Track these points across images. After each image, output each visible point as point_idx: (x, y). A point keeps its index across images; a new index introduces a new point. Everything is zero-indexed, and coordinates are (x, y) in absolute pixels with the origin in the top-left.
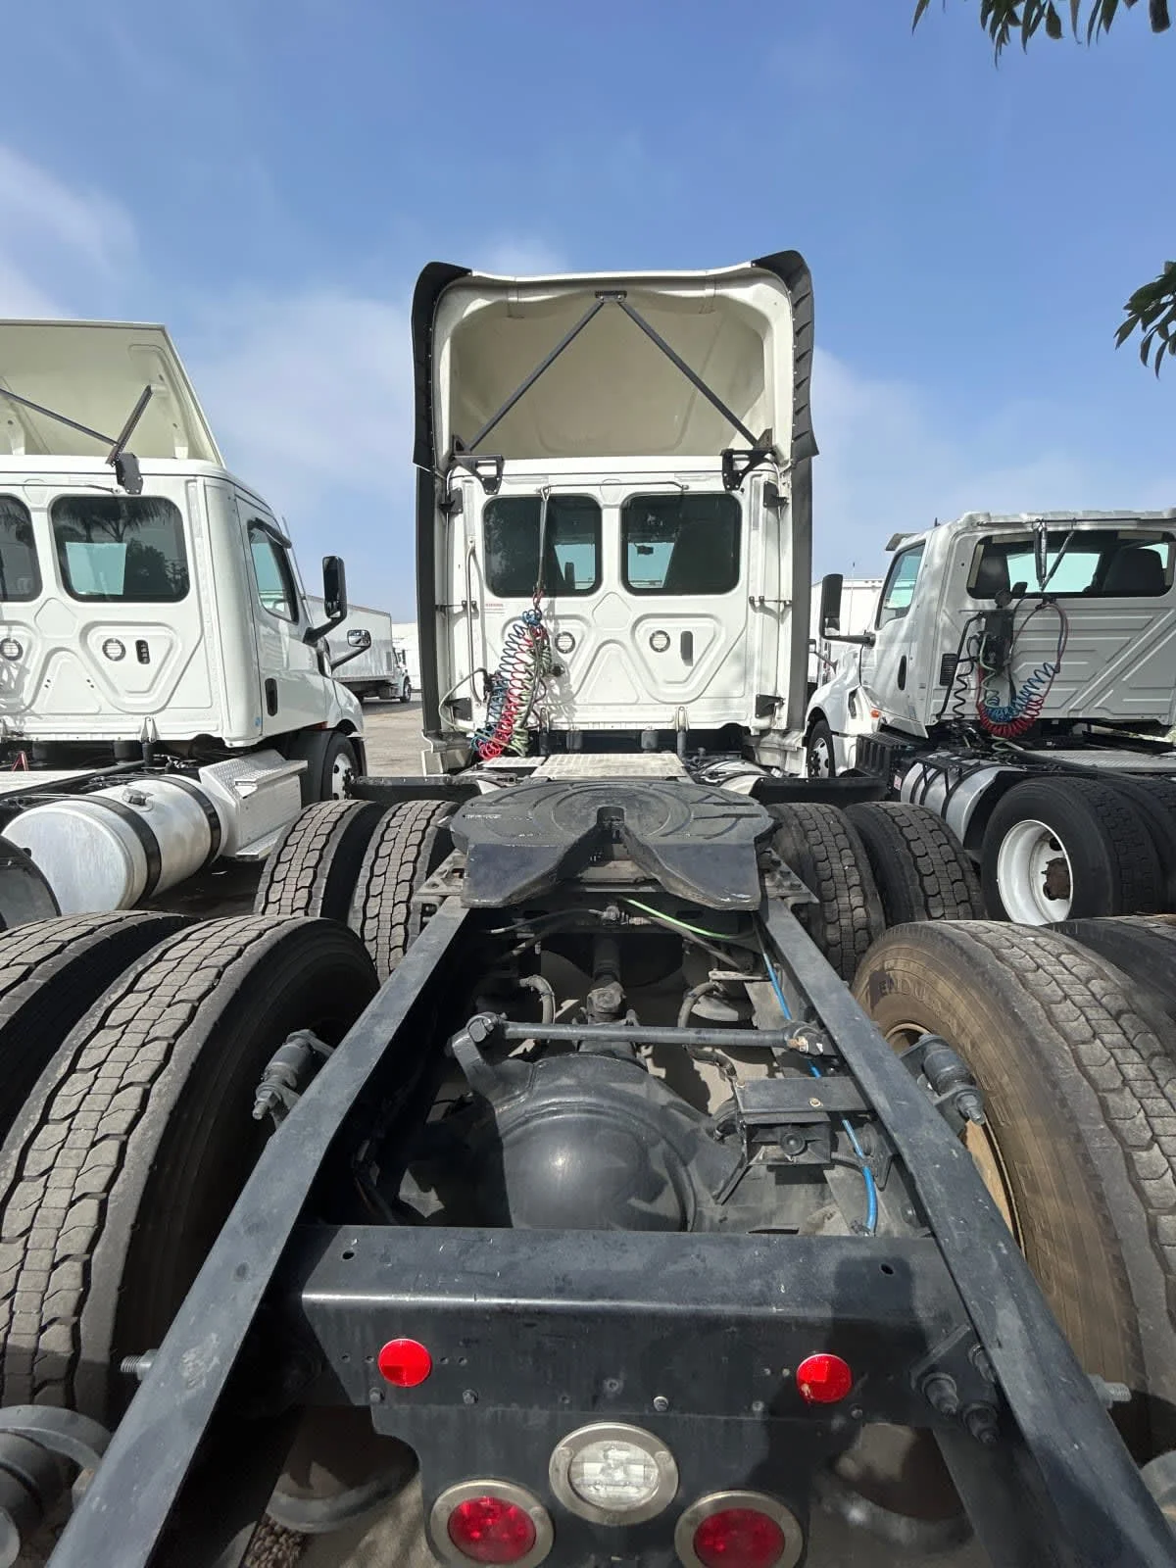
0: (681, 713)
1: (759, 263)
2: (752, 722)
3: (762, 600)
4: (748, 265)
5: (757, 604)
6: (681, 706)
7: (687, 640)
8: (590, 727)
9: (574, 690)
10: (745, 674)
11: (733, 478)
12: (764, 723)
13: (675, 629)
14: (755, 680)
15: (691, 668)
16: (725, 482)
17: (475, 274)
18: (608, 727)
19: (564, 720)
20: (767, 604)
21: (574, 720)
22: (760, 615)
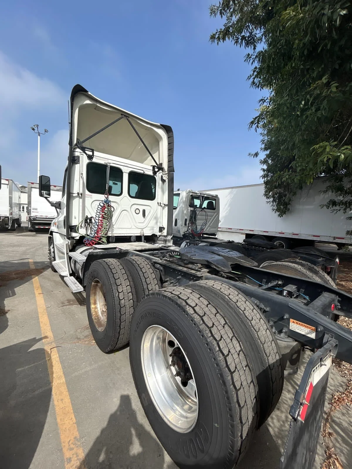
0: (142, 231)
1: (162, 125)
2: (158, 234)
3: (160, 203)
4: (159, 124)
5: (159, 204)
6: (142, 229)
7: (144, 211)
8: (118, 235)
9: (114, 224)
10: (157, 223)
11: (155, 173)
12: (160, 234)
13: (141, 208)
14: (159, 224)
15: (145, 219)
16: (153, 173)
17: (89, 93)
18: (123, 235)
19: (110, 233)
20: (161, 204)
21: (114, 233)
22: (160, 207)
